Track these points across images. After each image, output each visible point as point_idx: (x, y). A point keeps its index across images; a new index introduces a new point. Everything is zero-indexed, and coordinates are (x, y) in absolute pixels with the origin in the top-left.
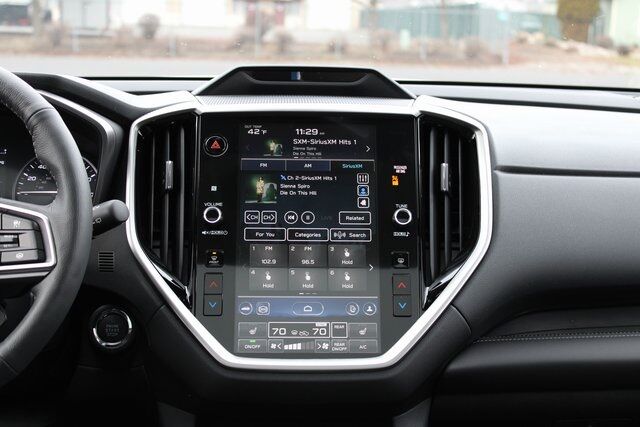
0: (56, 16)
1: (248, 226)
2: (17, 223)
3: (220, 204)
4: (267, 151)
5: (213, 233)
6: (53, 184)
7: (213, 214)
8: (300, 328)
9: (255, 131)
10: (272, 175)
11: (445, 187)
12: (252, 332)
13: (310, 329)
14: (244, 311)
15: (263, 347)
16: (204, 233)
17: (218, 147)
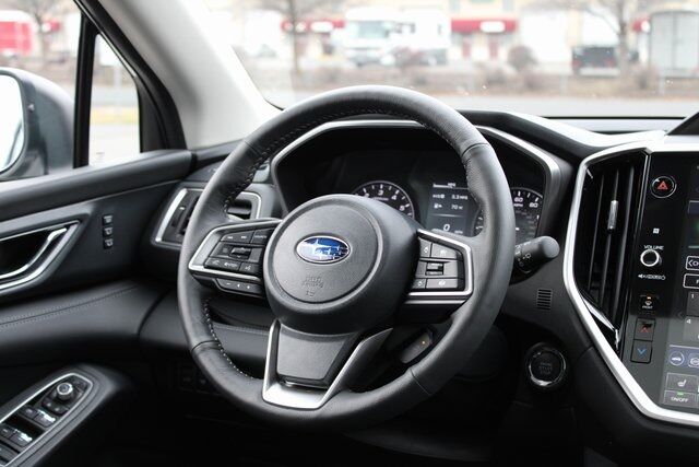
0: (644, 56)
1: (688, 272)
2: (443, 252)
3: (661, 248)
5: (650, 277)
7: (650, 257)
12: (681, 384)
14: (674, 362)
15: (691, 401)
16: (641, 276)
17: (665, 187)
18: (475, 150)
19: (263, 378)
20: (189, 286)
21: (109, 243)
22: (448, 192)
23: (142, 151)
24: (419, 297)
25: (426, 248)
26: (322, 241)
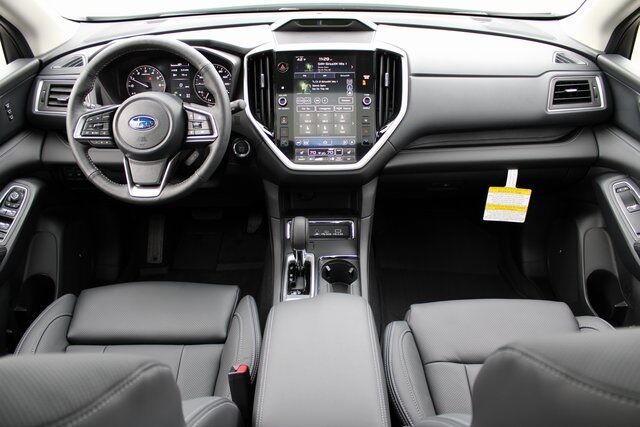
1: (298, 105)
2: (200, 117)
4: (306, 68)
5: (283, 109)
6: (214, 101)
7: (282, 101)
8: (322, 151)
9: (300, 59)
10: (309, 80)
11: (387, 85)
12: (301, 153)
13: (326, 151)
14: (298, 144)
15: (307, 160)
18: (207, 69)
19: (126, 183)
20: (76, 146)
21: (12, 117)
22: (179, 68)
23: (8, 63)
24: (191, 139)
25: (190, 116)
26: (141, 119)
